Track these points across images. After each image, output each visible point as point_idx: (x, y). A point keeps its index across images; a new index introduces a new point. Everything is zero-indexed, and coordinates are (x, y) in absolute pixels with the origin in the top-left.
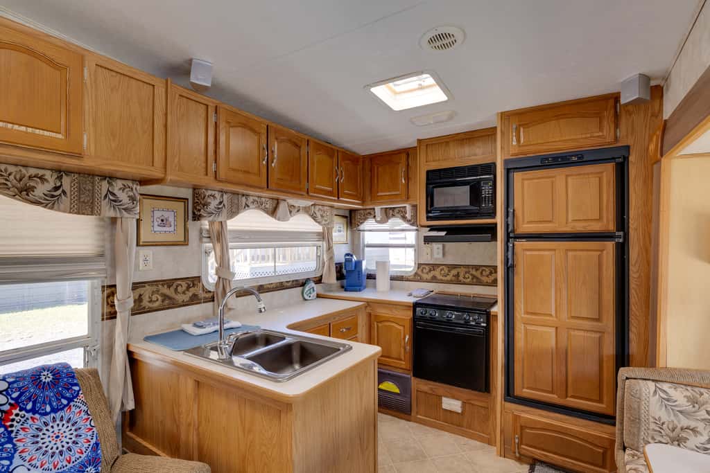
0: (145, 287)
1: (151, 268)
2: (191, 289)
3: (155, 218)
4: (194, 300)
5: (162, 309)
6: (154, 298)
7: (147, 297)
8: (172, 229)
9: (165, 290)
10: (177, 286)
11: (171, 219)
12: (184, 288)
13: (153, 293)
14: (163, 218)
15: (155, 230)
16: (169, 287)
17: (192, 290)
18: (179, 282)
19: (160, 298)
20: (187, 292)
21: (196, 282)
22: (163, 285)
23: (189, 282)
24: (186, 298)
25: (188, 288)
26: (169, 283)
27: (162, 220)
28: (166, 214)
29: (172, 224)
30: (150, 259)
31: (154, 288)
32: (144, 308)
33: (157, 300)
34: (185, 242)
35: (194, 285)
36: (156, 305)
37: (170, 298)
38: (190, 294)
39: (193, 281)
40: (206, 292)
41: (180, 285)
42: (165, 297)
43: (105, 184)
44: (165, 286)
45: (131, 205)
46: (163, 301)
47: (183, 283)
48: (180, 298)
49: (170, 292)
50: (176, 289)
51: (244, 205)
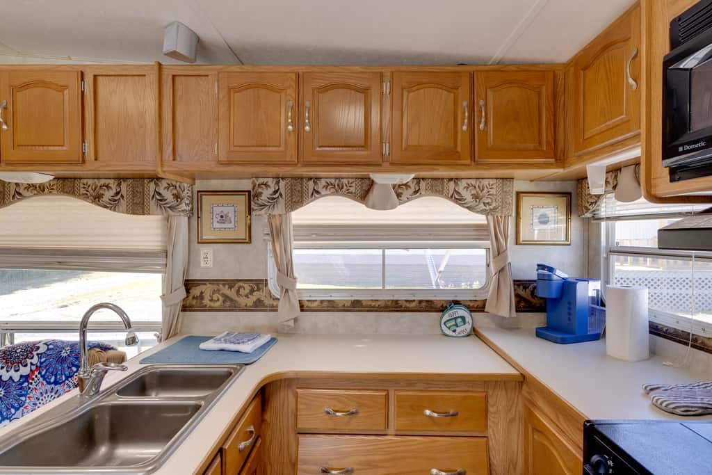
0: (205, 284)
1: (212, 266)
2: (255, 293)
3: (215, 213)
4: (259, 306)
5: (225, 311)
6: (215, 298)
7: (208, 295)
8: (232, 225)
9: (226, 290)
10: (239, 288)
11: (231, 215)
12: (247, 291)
13: (214, 292)
14: (222, 214)
15: (215, 226)
16: (231, 287)
17: (257, 295)
18: (241, 284)
19: (221, 298)
20: (250, 296)
21: (261, 286)
22: (224, 285)
23: (253, 285)
24: (250, 302)
25: (252, 291)
26: (231, 283)
27: (222, 217)
28: (226, 210)
29: (233, 220)
30: (211, 257)
31: (215, 287)
32: (206, 306)
33: (218, 300)
34: (249, 240)
35: (258, 290)
36: (217, 304)
37: (231, 300)
38: (253, 298)
39: (257, 285)
40: (274, 299)
41: (243, 287)
42: (226, 298)
43: (152, 185)
44: (227, 286)
45: (175, 203)
46: (224, 302)
47: (246, 286)
48: (243, 301)
49: (231, 293)
50: (238, 291)
51: (311, 191)
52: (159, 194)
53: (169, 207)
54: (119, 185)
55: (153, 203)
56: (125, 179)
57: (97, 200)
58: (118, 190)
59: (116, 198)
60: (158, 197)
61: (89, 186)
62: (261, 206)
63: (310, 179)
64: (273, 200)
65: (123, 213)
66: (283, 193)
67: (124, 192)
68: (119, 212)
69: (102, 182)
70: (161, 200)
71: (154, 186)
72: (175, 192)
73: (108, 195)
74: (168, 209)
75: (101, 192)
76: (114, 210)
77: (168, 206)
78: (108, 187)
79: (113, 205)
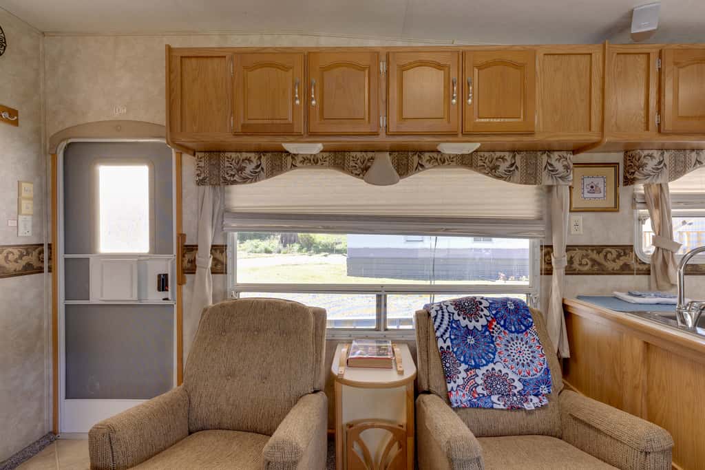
0: (575, 250)
1: (582, 233)
2: (621, 258)
3: (585, 184)
4: (625, 270)
5: (593, 274)
6: (584, 262)
7: (578, 260)
8: (601, 195)
9: (594, 255)
10: (607, 253)
11: (601, 186)
12: (614, 256)
13: (583, 257)
14: (593, 185)
15: (585, 196)
16: (599, 253)
17: (623, 260)
18: (609, 249)
19: (590, 263)
20: (617, 261)
21: (627, 251)
22: (592, 250)
23: (620, 251)
24: (617, 265)
25: (619, 256)
26: (599, 249)
27: (592, 187)
28: (596, 181)
29: (602, 189)
30: (581, 224)
31: (584, 252)
32: (575, 270)
33: (587, 264)
34: (616, 208)
35: (625, 254)
36: (586, 268)
37: (599, 264)
38: (620, 263)
39: (624, 250)
40: (640, 264)
41: (610, 252)
42: (594, 262)
43: (545, 157)
44: (595, 252)
45: (565, 174)
46: (592, 266)
47: (613, 251)
48: (610, 265)
49: (599, 258)
50: (606, 256)
51: (693, 161)
52: (551, 165)
53: (560, 178)
54: (514, 157)
55: (545, 173)
56: (519, 151)
57: (493, 171)
58: (513, 162)
59: (512, 169)
60: (550, 169)
61: (486, 159)
62: (645, 176)
63: (693, 150)
64: (658, 171)
65: (517, 183)
66: (667, 164)
67: (518, 163)
68: (513, 182)
69: (498, 154)
70: (552, 171)
71: (547, 158)
72: (565, 163)
73: (503, 167)
74: (559, 179)
75: (498, 163)
76: (509, 181)
77: (560, 176)
78: (503, 158)
79: (507, 176)
